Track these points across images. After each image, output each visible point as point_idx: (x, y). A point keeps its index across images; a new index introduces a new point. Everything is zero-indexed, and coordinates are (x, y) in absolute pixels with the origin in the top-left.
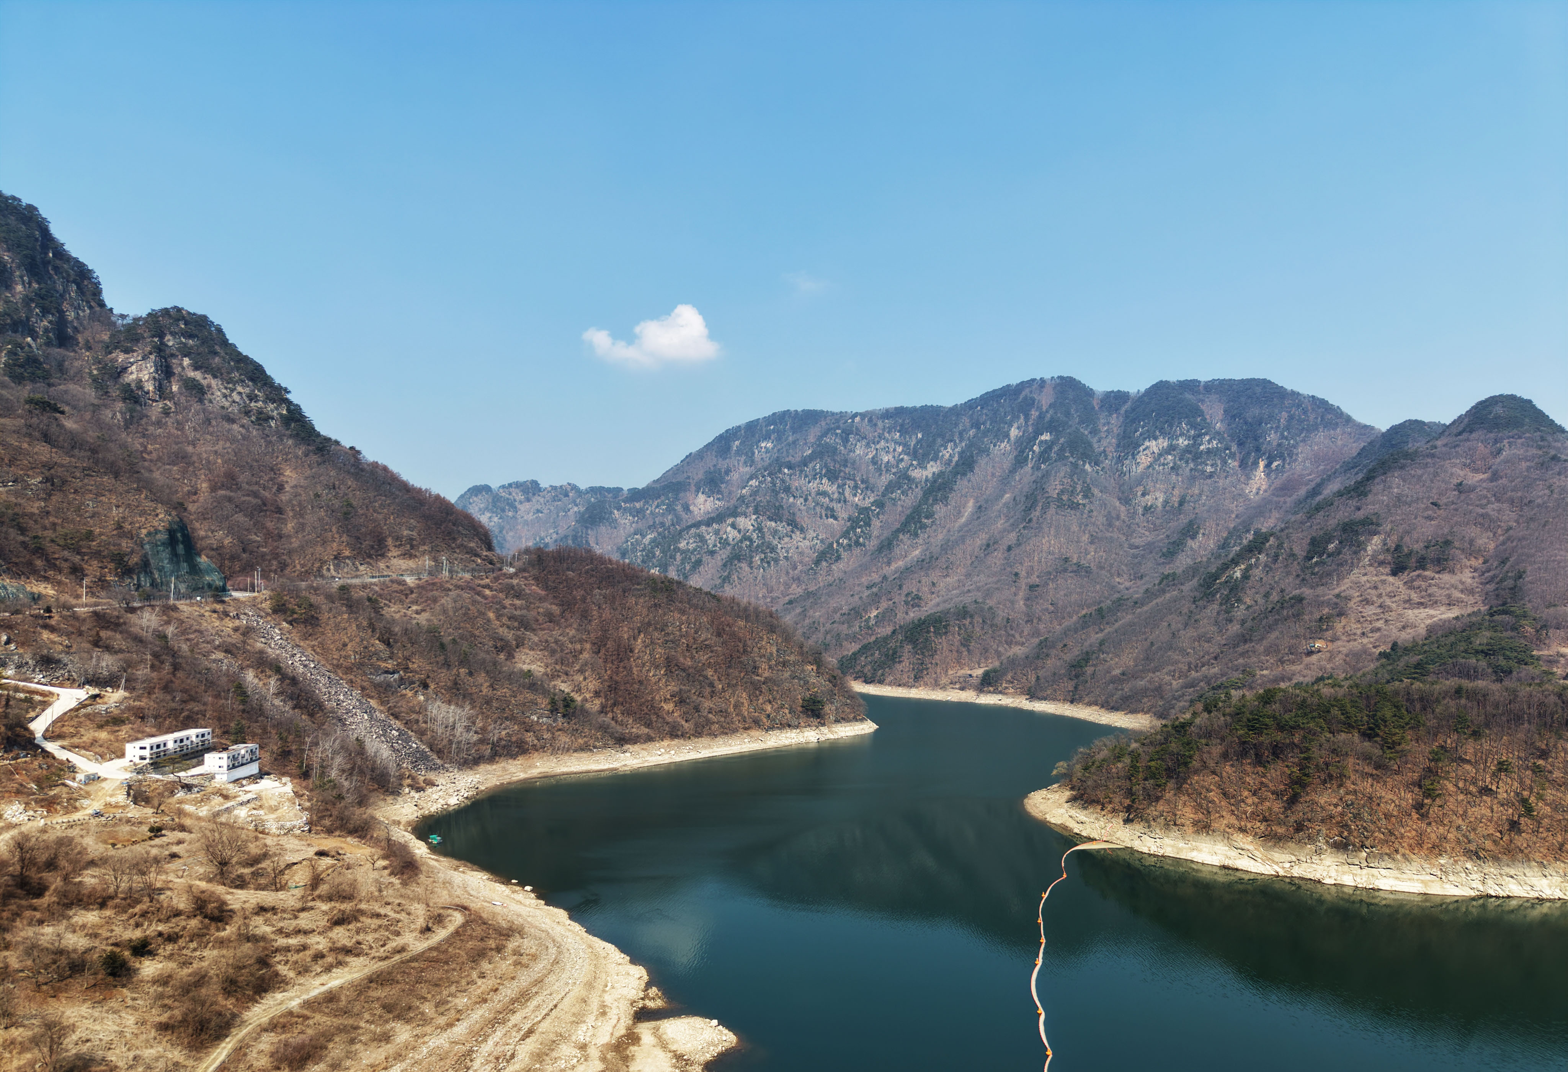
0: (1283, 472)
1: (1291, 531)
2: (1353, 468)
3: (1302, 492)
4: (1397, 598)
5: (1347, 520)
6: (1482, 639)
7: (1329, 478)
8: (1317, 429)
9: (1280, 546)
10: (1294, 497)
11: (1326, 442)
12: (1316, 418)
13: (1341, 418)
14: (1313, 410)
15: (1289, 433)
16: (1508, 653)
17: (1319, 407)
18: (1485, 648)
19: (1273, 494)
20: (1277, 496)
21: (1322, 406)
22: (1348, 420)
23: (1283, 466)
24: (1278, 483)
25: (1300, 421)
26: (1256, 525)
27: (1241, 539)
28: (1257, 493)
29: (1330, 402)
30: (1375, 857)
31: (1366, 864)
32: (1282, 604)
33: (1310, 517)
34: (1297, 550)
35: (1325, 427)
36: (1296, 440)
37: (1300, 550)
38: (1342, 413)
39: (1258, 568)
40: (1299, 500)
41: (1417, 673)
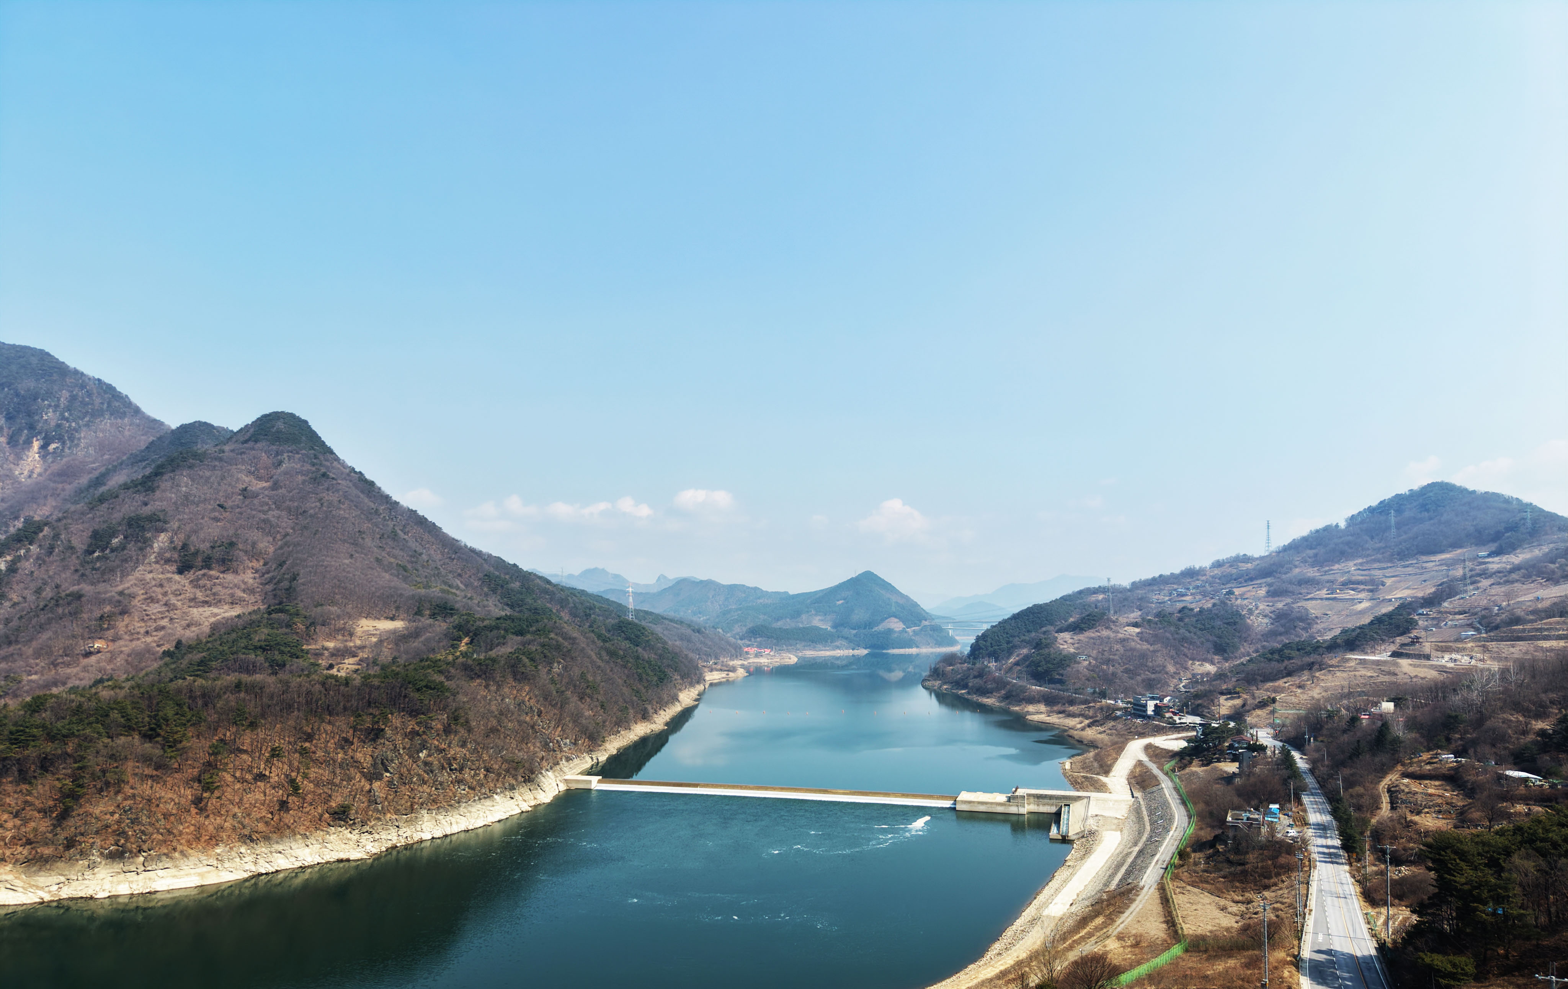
0: (62, 457)
1: (70, 521)
2: (140, 461)
3: (84, 480)
4: (182, 596)
5: (133, 515)
6: (261, 635)
7: (115, 469)
8: (102, 415)
9: (56, 537)
10: (75, 484)
11: (112, 430)
12: (102, 403)
13: (129, 407)
14: (99, 394)
15: (70, 415)
16: (282, 648)
17: (105, 392)
18: (263, 644)
19: (50, 480)
20: (55, 482)
21: (108, 391)
22: (137, 411)
23: (62, 450)
24: (55, 467)
25: (84, 404)
26: (28, 512)
27: (7, 526)
28: (30, 477)
29: (118, 389)
30: (152, 860)
31: (143, 868)
32: (57, 601)
33: (92, 509)
34: (76, 542)
35: (111, 414)
36: (78, 424)
37: (79, 542)
38: (130, 403)
39: (28, 560)
40: (80, 489)
41: (199, 670)
